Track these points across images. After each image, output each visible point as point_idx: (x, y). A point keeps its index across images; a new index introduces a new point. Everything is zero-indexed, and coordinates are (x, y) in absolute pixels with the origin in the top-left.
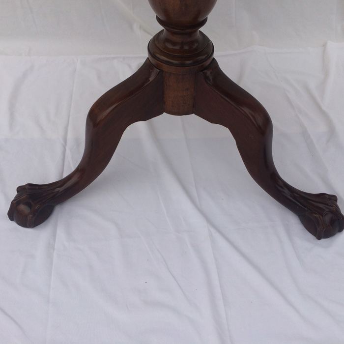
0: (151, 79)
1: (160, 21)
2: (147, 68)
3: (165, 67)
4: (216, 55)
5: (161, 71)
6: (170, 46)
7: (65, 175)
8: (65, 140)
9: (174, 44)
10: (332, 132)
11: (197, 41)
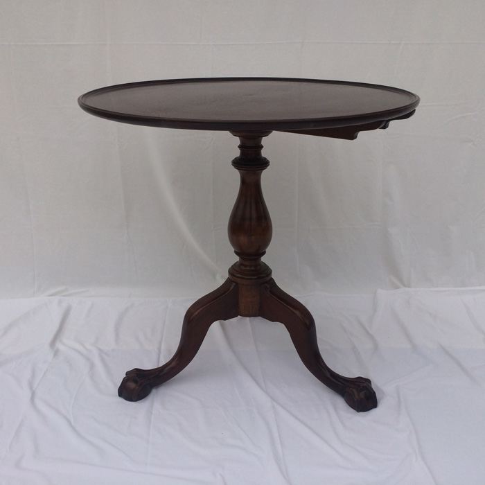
0: (231, 288)
1: (236, 253)
2: (228, 282)
3: (239, 281)
4: (273, 276)
5: (237, 284)
6: (243, 268)
8: (159, 349)
9: (246, 266)
10: (376, 347)
11: (260, 265)
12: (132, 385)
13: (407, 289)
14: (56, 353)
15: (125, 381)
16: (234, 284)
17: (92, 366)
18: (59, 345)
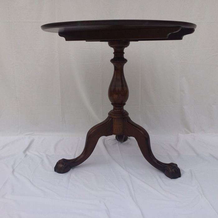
3: (113, 117)
7: (76, 157)
9: (116, 110)
12: (61, 166)
13: (193, 134)
14: (26, 155)
15: (58, 164)
16: (111, 119)
17: (42, 160)
18: (27, 153)
